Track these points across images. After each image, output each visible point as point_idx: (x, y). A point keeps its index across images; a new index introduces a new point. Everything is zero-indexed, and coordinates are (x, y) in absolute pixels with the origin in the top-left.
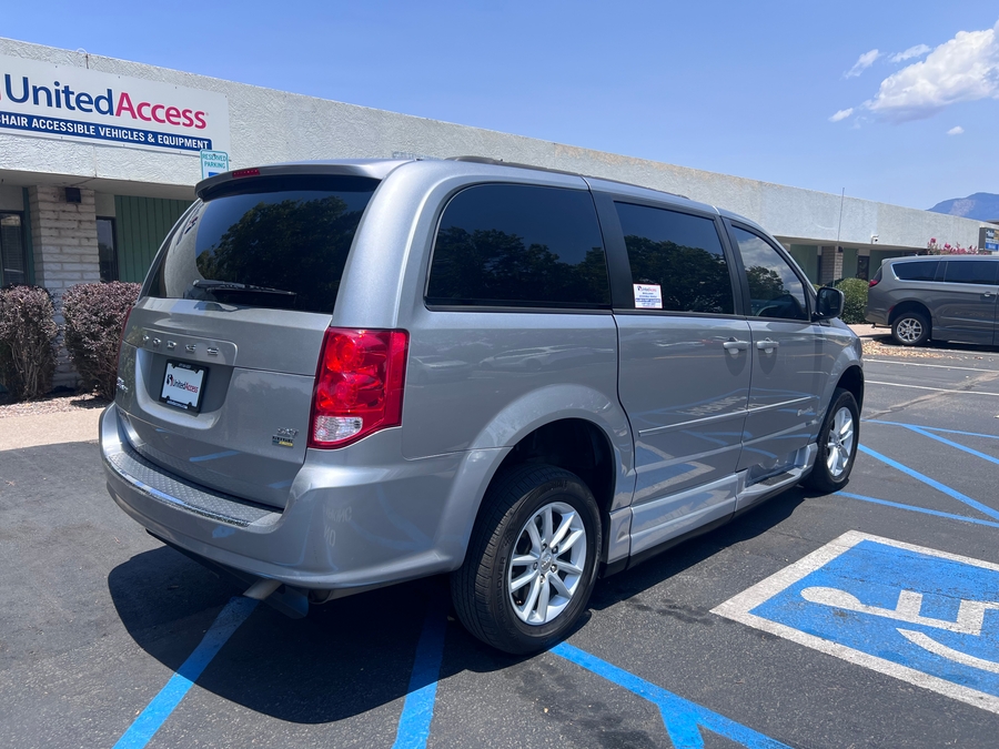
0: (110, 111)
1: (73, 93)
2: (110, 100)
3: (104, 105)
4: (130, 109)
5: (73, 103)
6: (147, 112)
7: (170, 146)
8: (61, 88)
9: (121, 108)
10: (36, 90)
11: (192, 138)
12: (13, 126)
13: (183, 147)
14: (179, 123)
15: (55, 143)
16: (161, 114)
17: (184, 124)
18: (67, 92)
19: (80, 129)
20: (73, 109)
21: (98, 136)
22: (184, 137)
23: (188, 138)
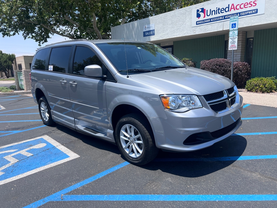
0: (228, 11)
1: (220, 9)
2: (228, 8)
3: (227, 10)
4: (234, 8)
5: (220, 12)
6: (238, 7)
7: (244, 15)
8: (218, 9)
9: (231, 8)
10: (212, 11)
11: (251, 10)
12: (207, 22)
13: (248, 14)
14: (248, 7)
15: (215, 24)
16: (242, 6)
17: (249, 7)
18: (219, 9)
19: (221, 18)
20: (220, 13)
21: (225, 19)
22: (248, 11)
23: (250, 11)
